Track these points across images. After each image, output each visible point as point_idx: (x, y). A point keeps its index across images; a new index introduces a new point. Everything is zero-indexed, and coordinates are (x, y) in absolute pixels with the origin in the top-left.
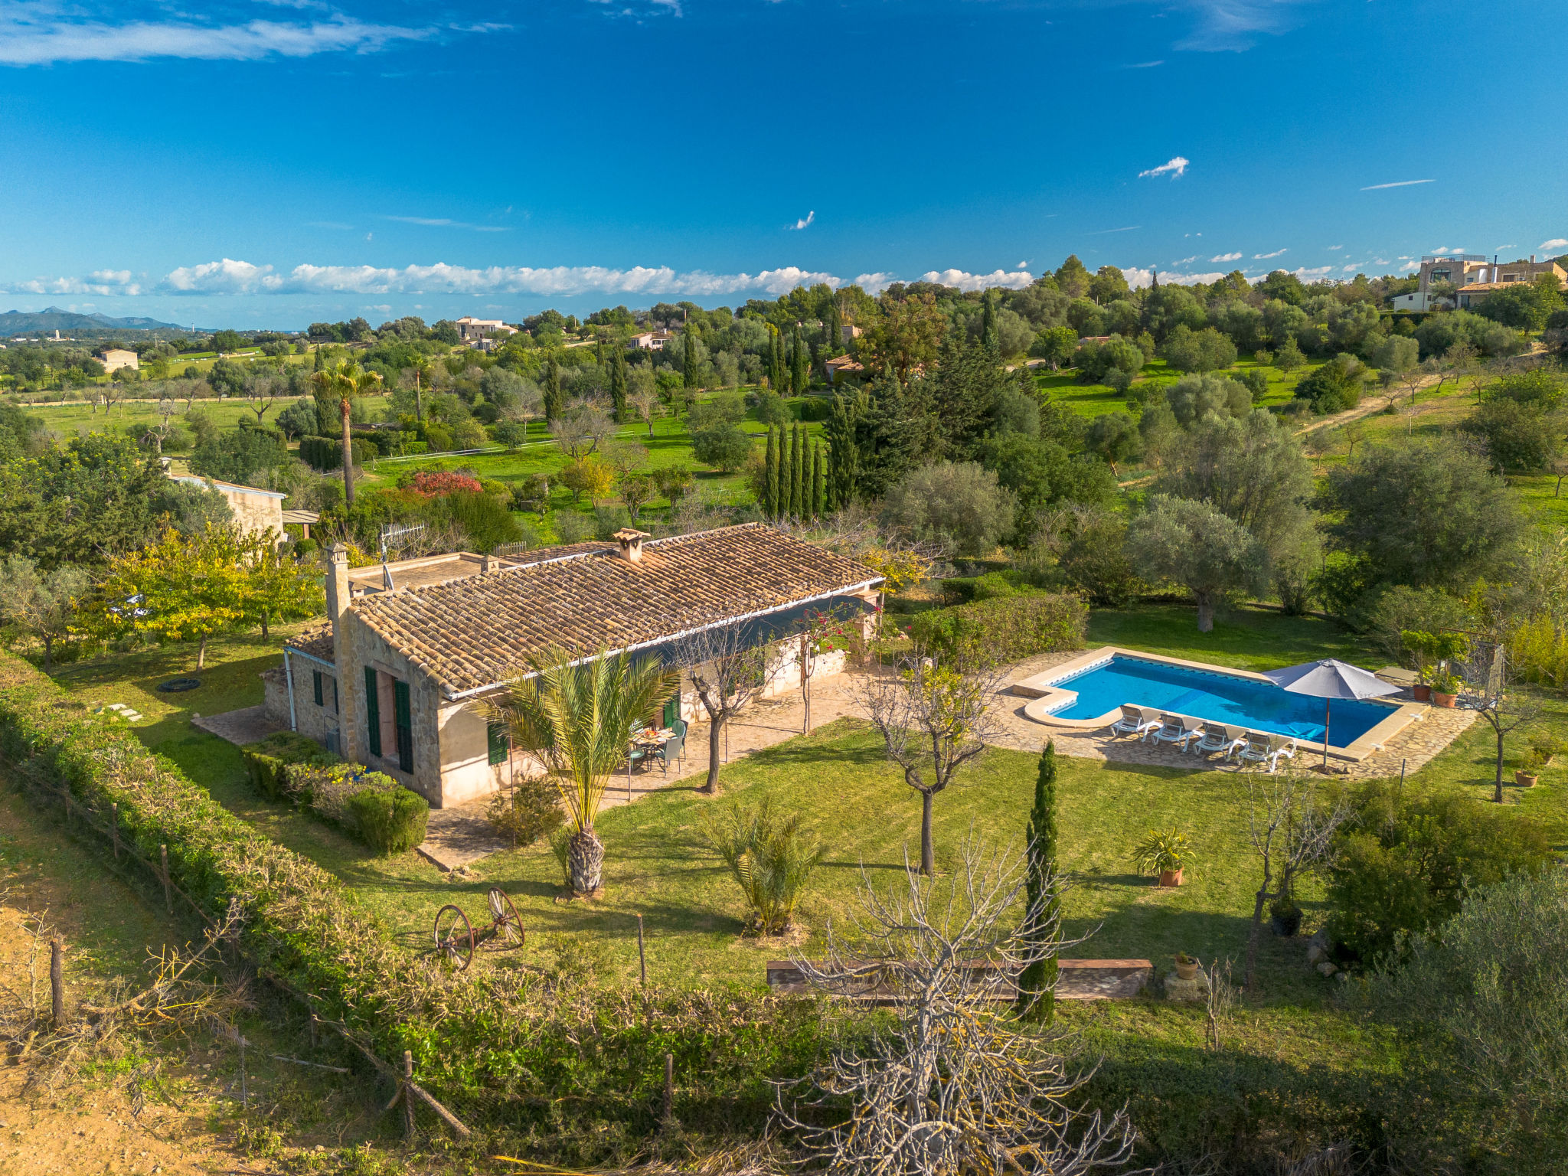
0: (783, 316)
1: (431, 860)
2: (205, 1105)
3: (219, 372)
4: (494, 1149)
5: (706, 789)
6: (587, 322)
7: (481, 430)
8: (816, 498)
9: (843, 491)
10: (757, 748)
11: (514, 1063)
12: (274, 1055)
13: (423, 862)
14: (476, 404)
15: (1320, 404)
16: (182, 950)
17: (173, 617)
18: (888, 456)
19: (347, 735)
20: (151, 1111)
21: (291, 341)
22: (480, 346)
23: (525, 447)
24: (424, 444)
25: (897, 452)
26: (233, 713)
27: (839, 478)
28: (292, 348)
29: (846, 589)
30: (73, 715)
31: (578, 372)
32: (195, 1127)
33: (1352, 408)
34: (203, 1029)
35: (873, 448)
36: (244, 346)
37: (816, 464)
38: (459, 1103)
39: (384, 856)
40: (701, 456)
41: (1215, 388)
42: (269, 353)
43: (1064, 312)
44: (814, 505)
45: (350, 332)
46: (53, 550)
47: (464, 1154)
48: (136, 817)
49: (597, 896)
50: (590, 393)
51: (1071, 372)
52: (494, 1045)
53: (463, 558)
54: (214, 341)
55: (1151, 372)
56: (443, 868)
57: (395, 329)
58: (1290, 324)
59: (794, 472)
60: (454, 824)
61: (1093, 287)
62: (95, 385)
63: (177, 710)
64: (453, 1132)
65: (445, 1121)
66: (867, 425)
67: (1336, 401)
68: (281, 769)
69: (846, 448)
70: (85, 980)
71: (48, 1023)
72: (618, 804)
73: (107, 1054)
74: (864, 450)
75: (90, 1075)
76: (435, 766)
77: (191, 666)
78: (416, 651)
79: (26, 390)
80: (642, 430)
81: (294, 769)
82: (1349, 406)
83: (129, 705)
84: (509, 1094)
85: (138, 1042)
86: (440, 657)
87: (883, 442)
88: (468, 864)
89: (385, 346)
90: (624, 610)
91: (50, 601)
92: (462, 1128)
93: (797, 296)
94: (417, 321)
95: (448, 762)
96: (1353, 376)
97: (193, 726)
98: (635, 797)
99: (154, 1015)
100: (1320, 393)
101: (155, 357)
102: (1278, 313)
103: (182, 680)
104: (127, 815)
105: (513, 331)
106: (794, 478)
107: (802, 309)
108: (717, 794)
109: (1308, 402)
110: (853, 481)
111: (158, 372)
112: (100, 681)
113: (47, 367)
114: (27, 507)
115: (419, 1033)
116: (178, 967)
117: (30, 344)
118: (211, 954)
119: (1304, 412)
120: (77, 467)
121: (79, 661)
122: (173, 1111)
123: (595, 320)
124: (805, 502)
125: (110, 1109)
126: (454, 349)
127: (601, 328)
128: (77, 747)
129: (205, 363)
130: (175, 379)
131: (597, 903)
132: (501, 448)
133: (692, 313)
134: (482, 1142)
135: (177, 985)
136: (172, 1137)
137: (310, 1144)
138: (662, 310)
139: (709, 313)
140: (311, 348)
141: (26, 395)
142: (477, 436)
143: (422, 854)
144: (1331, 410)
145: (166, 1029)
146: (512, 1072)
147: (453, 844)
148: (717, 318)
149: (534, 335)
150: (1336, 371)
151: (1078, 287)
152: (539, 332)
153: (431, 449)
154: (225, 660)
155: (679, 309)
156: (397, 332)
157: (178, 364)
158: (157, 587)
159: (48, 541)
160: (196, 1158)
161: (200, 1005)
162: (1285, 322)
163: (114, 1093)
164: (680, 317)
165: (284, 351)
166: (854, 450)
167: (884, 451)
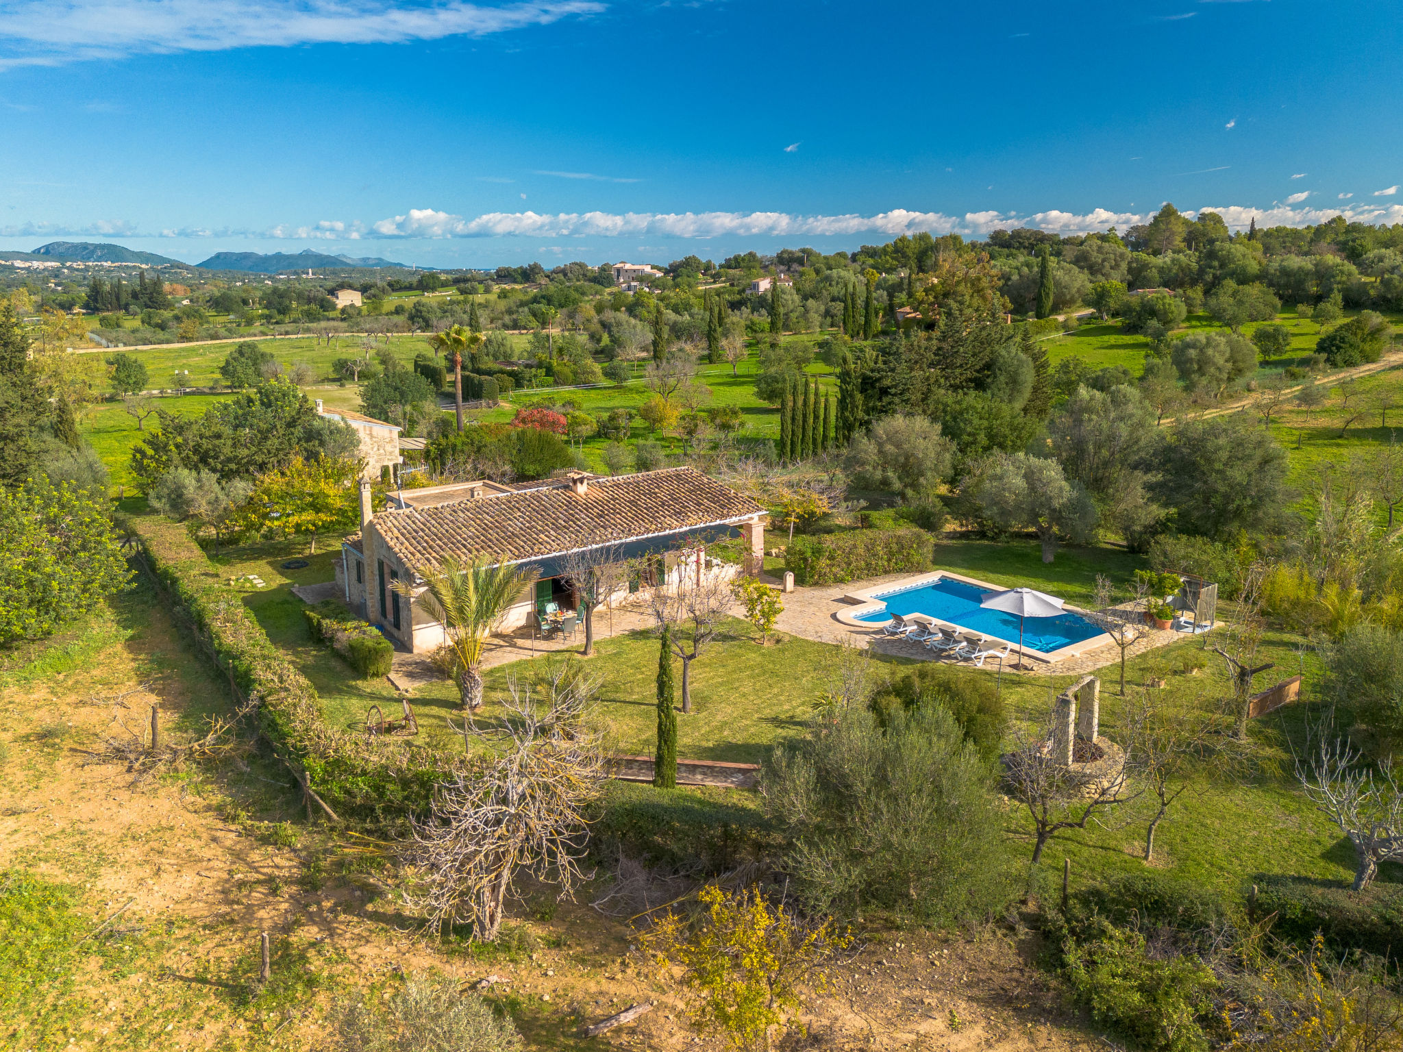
0: (887, 261)
1: (393, 683)
2: (217, 799)
3: (417, 310)
4: (348, 828)
5: (584, 653)
6: (721, 266)
7: (597, 368)
8: (825, 437)
9: (849, 431)
10: (638, 628)
11: (361, 785)
12: (261, 778)
13: (388, 684)
14: (602, 344)
15: (1339, 358)
16: (225, 719)
17: (290, 519)
18: (890, 403)
19: (369, 603)
20: (190, 798)
21: (481, 282)
22: (629, 288)
23: (630, 383)
24: (551, 379)
25: (897, 400)
26: (318, 585)
27: (845, 420)
28: (481, 288)
29: (735, 519)
30: (210, 580)
31: (687, 317)
32: (209, 808)
33: (1373, 362)
34: (227, 761)
35: (877, 396)
36: (444, 285)
37: (826, 409)
38: (335, 804)
39: (365, 679)
40: (761, 394)
41: (1218, 345)
42: (462, 292)
43: (1124, 266)
44: (823, 443)
45: (528, 275)
46: (233, 466)
47: (332, 829)
48: (220, 644)
49: (477, 711)
50: (691, 338)
51: (1118, 322)
52: (351, 773)
53: (485, 485)
54: (420, 281)
55: (1194, 323)
56: (397, 689)
57: (564, 272)
58: (1338, 278)
59: (805, 416)
60: (416, 663)
61: (1190, 232)
62: (328, 319)
63: (288, 581)
64: (329, 818)
65: (326, 813)
66: (871, 378)
67: (1356, 355)
68: (319, 622)
69: (852, 396)
70: (178, 734)
71: (151, 752)
72: (524, 658)
73: (176, 770)
74: (868, 398)
75: (165, 779)
76: (410, 626)
77: (307, 552)
78: (404, 550)
79: (277, 323)
80: (727, 369)
81: (326, 622)
82: (1368, 359)
83: (260, 576)
84: (359, 801)
85: (194, 766)
86: (418, 555)
87: (884, 392)
88: (411, 687)
89: (552, 288)
90: (557, 528)
91: (225, 502)
92: (335, 816)
93: (900, 244)
94: (582, 266)
95: (418, 624)
96: (1375, 333)
97: (291, 593)
98: (537, 654)
99: (204, 753)
100: (1339, 348)
101: (374, 296)
102: (1328, 268)
103: (297, 561)
104: (216, 642)
105: (659, 274)
106: (805, 421)
107: (904, 255)
108: (591, 655)
109: (1324, 356)
110: (857, 424)
111: (375, 308)
112: (248, 559)
113: (294, 304)
114: (218, 436)
115: (315, 765)
116: (222, 727)
117: (289, 279)
118: (239, 722)
119: (1321, 366)
120: (257, 407)
121: (241, 544)
122: (200, 800)
123: (728, 265)
124: (814, 440)
125: (169, 797)
126: (608, 290)
127: (731, 271)
128: (203, 601)
129: (408, 300)
130: (387, 314)
131: (475, 714)
132: (612, 383)
133: (813, 259)
134: (343, 824)
135: (219, 737)
136: (195, 812)
137: (261, 820)
138: (785, 256)
139: (826, 258)
140: (496, 288)
141: (277, 326)
142: (593, 373)
143: (389, 679)
144: (1350, 364)
145: (209, 760)
146: (361, 789)
147: (411, 675)
148: (832, 263)
149: (674, 278)
150: (1358, 328)
151: (1173, 234)
152: (679, 276)
153: (556, 383)
154: (330, 549)
155: (801, 254)
156: (565, 275)
157: (391, 301)
158: (282, 498)
159: (229, 460)
160: (204, 822)
161: (227, 747)
162: (1333, 276)
163: (175, 789)
164: (801, 262)
165: (473, 291)
166: (859, 397)
167: (886, 400)
